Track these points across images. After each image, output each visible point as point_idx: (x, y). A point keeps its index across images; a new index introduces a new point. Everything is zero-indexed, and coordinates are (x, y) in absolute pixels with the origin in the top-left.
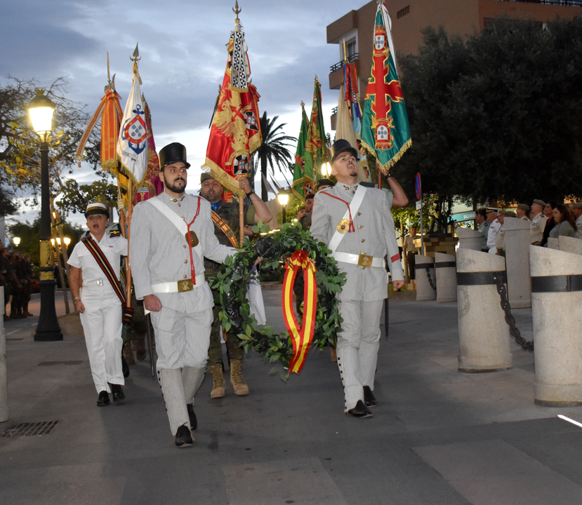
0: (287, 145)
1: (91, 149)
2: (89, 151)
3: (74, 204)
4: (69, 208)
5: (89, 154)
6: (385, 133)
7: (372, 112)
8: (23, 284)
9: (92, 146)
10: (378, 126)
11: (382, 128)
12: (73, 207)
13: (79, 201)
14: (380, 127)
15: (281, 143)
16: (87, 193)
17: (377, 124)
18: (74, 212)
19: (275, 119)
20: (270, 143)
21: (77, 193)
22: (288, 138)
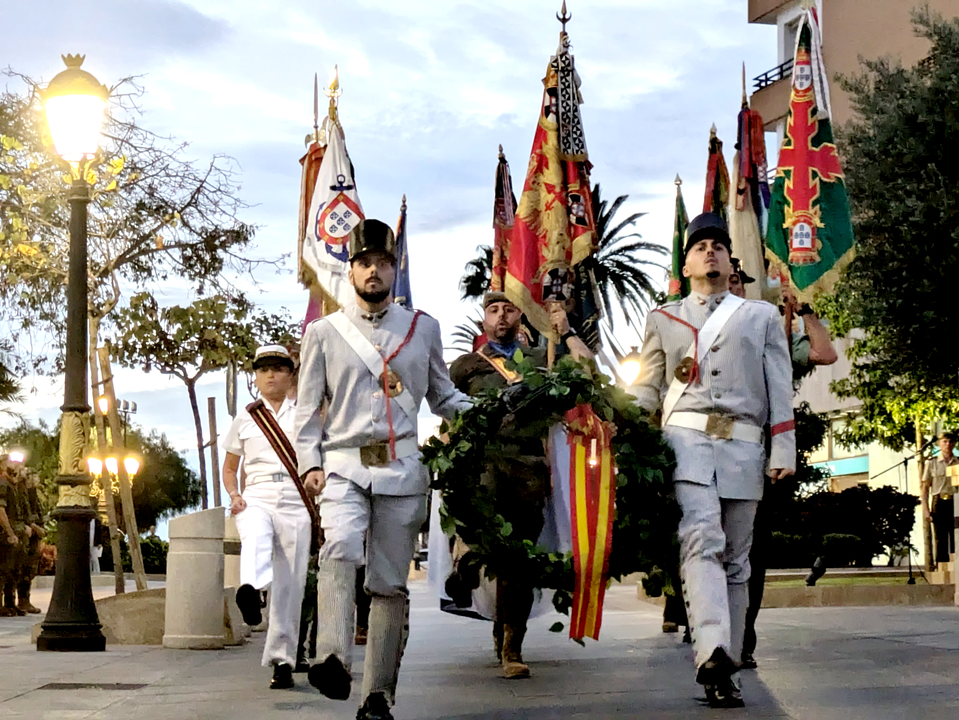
0: (644, 262)
1: (192, 246)
2: (189, 252)
3: (147, 351)
4: (136, 361)
5: (187, 259)
6: (807, 235)
7: (784, 198)
8: (21, 535)
9: (195, 239)
10: (794, 224)
11: (802, 228)
12: (144, 359)
13: (159, 345)
14: (798, 225)
15: (632, 259)
16: (179, 326)
17: (794, 219)
18: (147, 368)
19: (619, 201)
20: (605, 258)
21: (156, 325)
22: (648, 246)
